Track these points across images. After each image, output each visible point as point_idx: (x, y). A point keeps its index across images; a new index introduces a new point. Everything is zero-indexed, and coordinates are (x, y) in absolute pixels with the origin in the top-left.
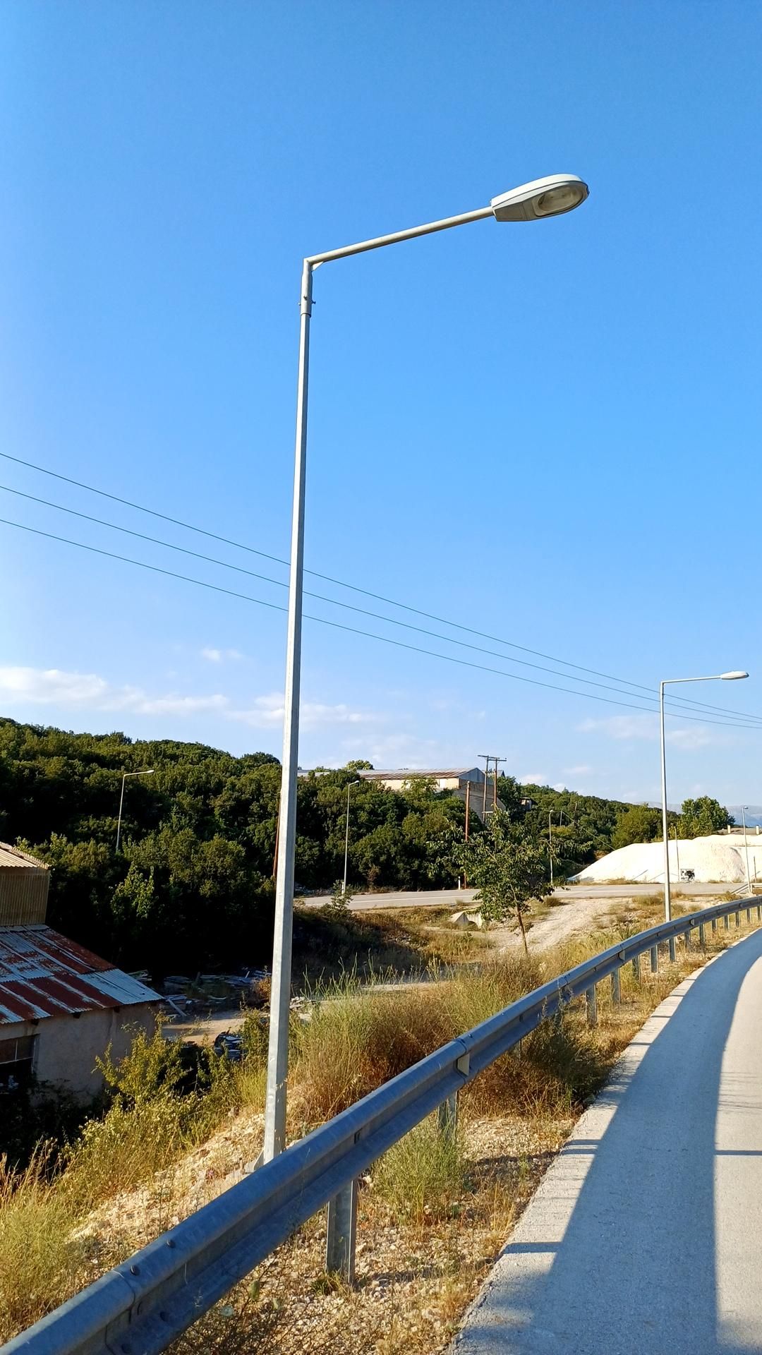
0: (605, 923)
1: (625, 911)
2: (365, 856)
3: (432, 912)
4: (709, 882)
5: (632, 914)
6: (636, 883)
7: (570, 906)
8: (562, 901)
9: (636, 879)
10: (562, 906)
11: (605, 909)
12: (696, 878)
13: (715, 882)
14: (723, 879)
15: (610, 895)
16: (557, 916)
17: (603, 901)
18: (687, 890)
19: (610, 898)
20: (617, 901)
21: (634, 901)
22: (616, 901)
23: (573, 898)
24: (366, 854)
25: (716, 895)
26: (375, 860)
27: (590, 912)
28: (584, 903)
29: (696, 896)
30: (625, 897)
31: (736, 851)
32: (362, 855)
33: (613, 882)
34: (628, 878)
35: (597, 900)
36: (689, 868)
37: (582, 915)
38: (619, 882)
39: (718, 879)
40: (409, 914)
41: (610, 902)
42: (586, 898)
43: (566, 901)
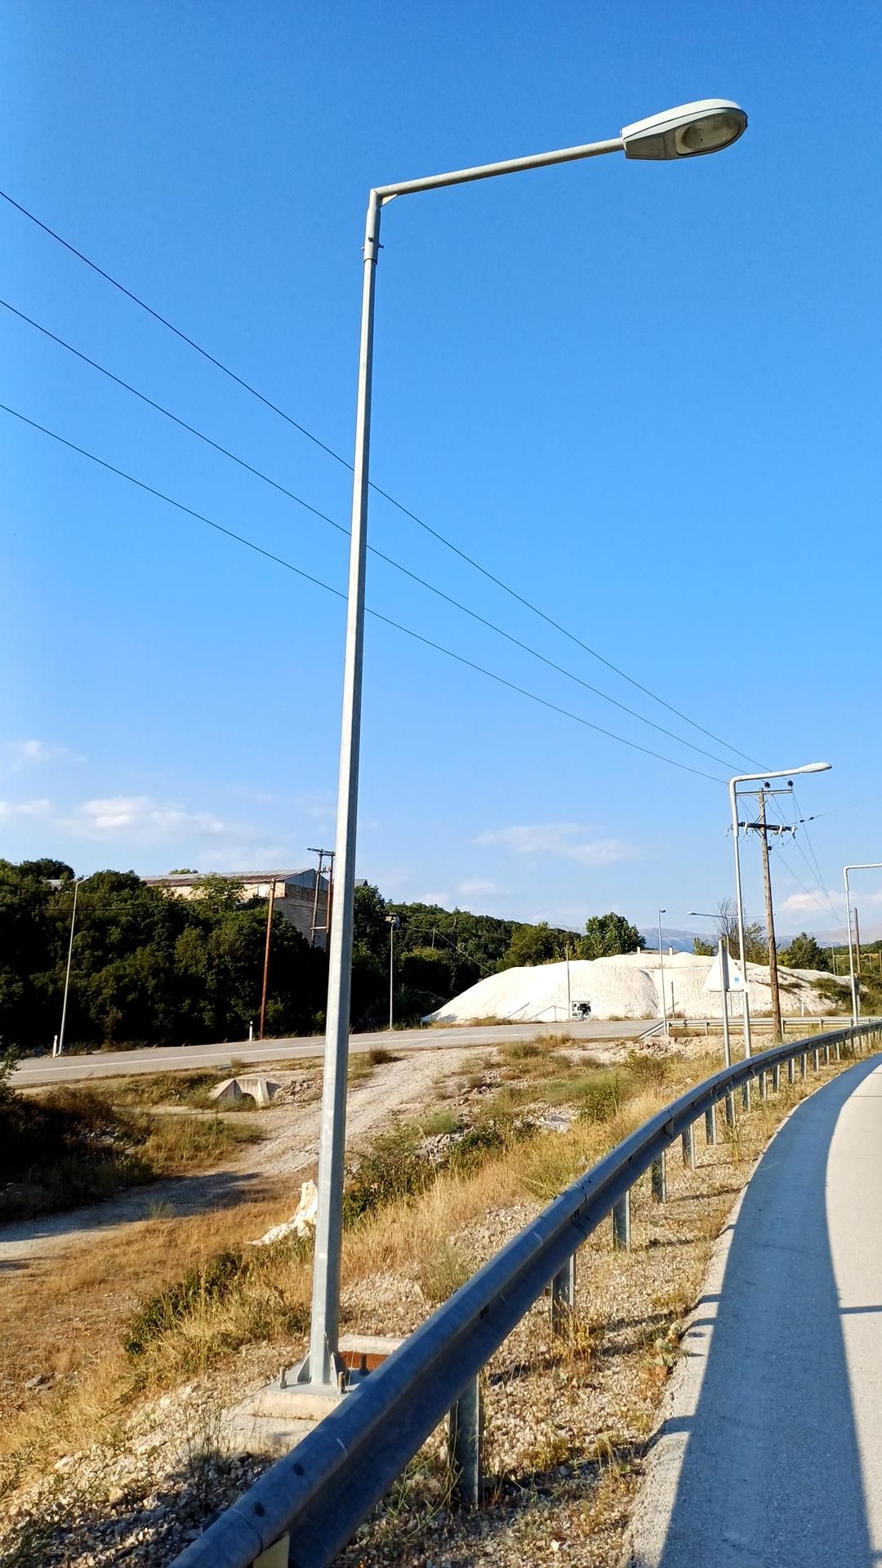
0: (450, 1089)
1: (485, 1068)
2: (102, 994)
3: (183, 1081)
4: (611, 1019)
5: (495, 1072)
6: (510, 1023)
7: (406, 1061)
8: (396, 1055)
9: (511, 1018)
10: (394, 1064)
11: (456, 1066)
12: (594, 1012)
13: (618, 1019)
14: (629, 1015)
15: (467, 1043)
16: (380, 1080)
17: (455, 1053)
18: (577, 1033)
19: (468, 1047)
20: (476, 1052)
21: (500, 1052)
22: (474, 1052)
23: (412, 1050)
24: (104, 991)
25: (618, 1039)
26: (118, 1000)
27: (432, 1072)
28: (427, 1056)
29: (590, 1041)
30: (489, 1045)
31: (647, 974)
32: (98, 992)
33: (478, 1023)
34: (501, 1014)
35: (449, 1050)
36: (584, 999)
37: (419, 1077)
38: (487, 1022)
39: (622, 1015)
40: (144, 1087)
41: (467, 1053)
42: (432, 1049)
43: (402, 1054)
